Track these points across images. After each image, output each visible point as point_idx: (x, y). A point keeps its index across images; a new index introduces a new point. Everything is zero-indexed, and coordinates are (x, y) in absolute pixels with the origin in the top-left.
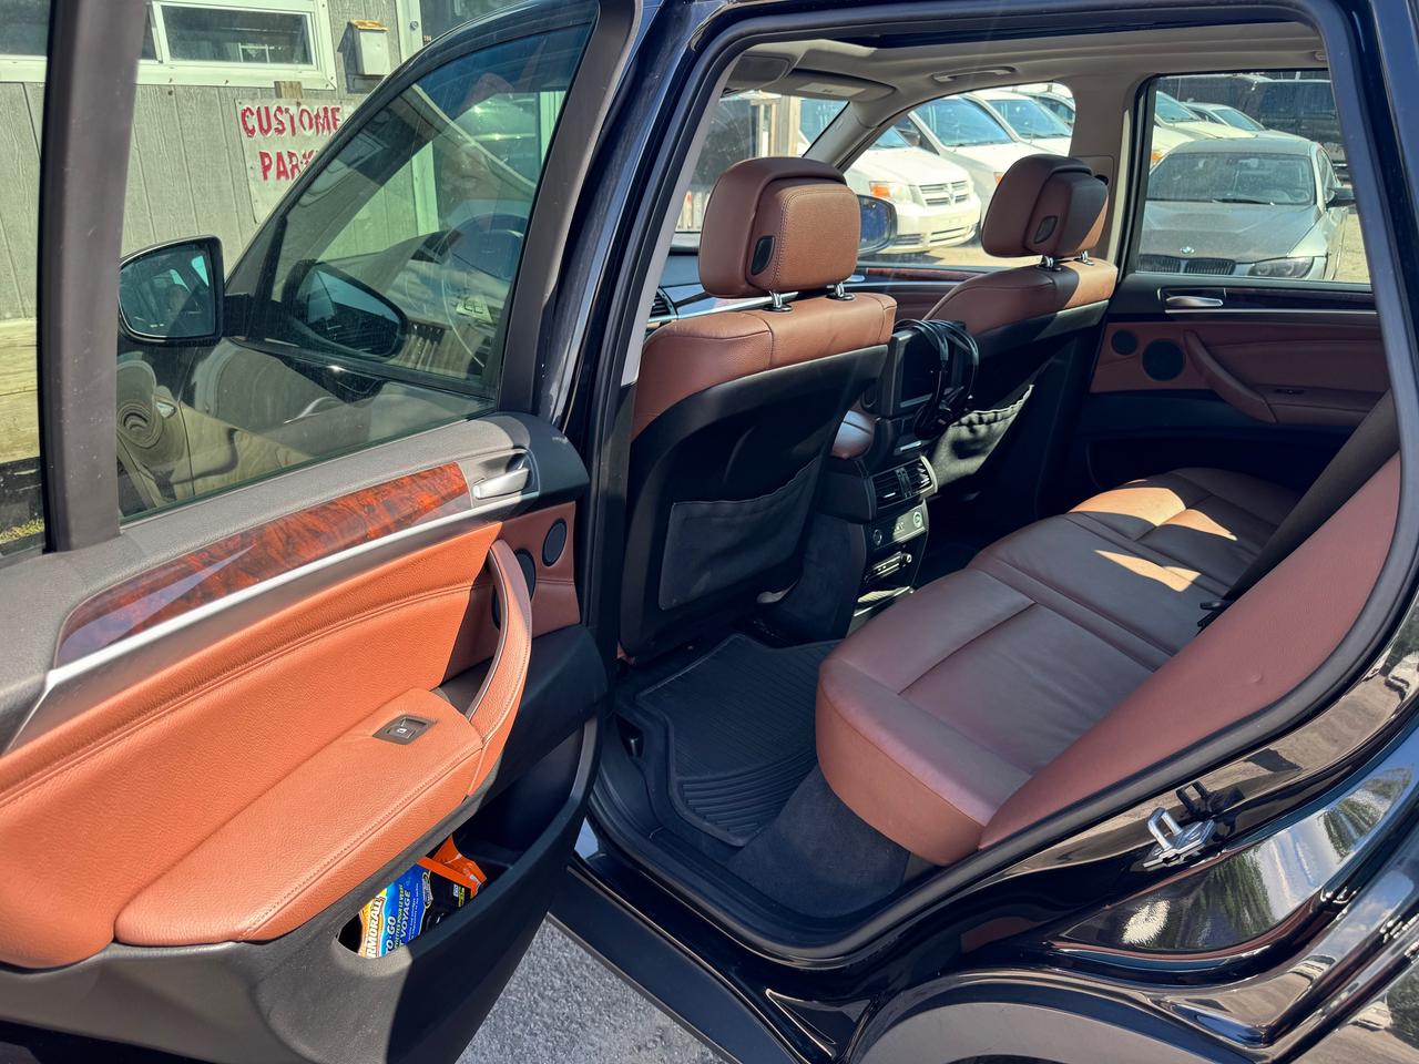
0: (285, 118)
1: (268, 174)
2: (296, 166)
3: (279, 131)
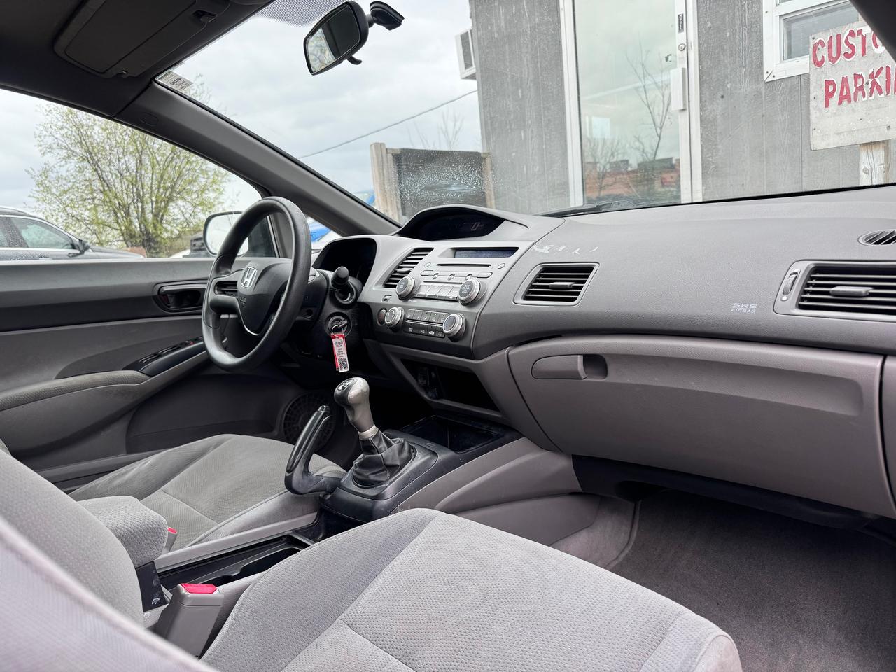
0: (856, 41)
1: (831, 100)
2: (860, 89)
3: (848, 56)
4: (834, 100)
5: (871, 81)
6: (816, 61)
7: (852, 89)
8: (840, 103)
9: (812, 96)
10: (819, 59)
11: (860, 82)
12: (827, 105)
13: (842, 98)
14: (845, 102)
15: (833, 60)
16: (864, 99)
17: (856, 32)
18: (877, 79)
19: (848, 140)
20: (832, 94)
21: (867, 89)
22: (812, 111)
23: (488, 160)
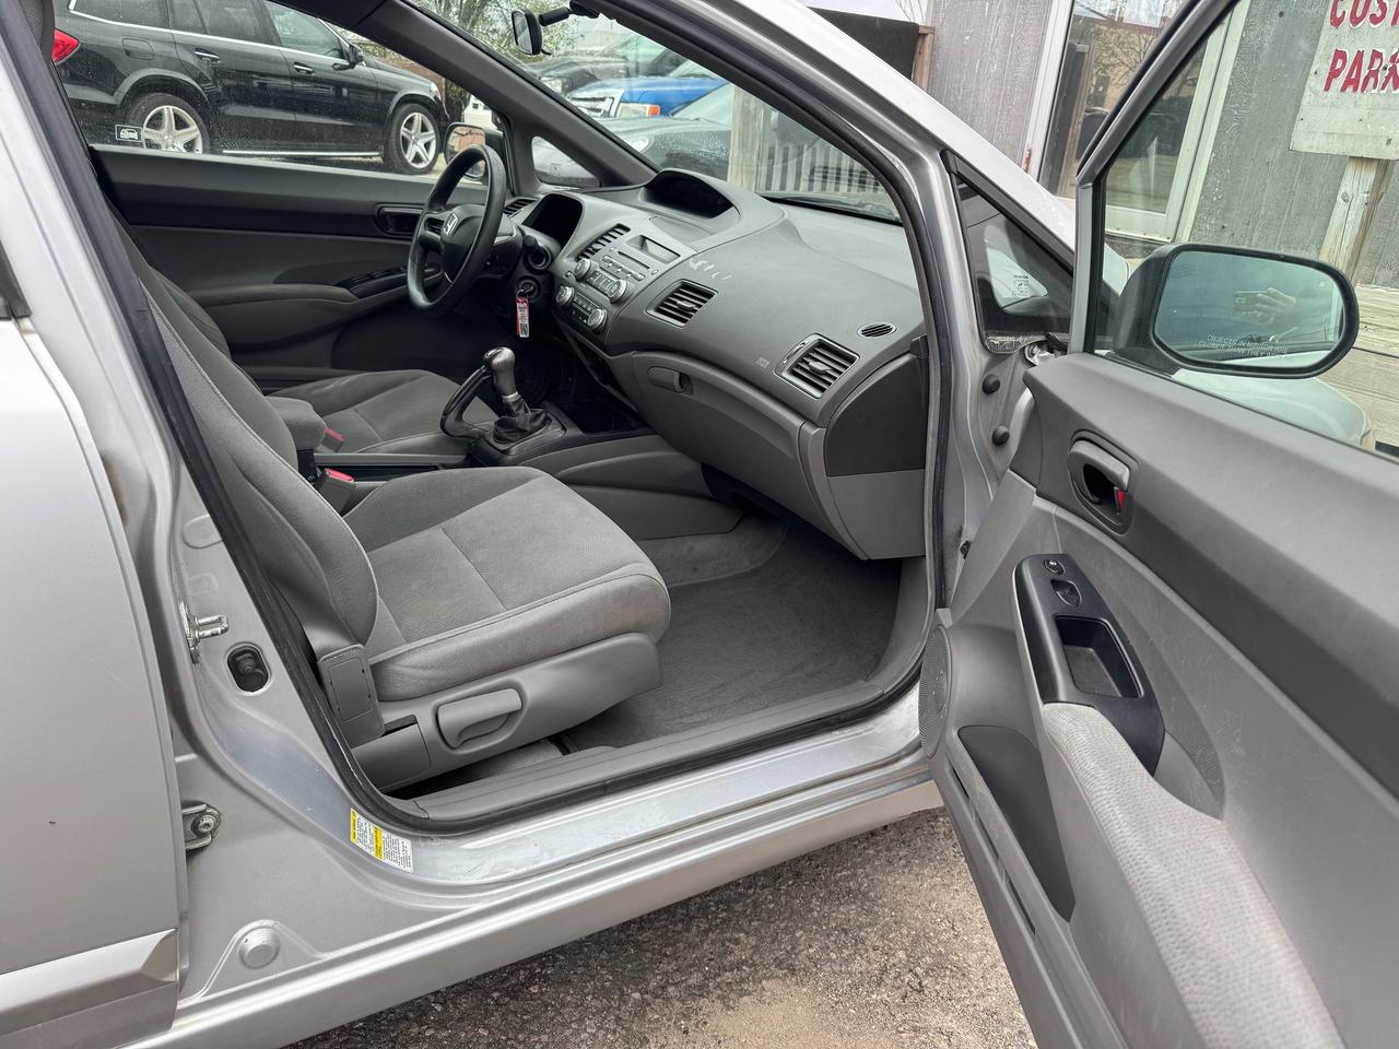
1: (1334, 82)
2: (1374, 74)
3: (1375, 20)
4: (1339, 82)
5: (1390, 65)
6: (1333, 15)
7: (1365, 72)
8: (1344, 89)
9: (1312, 71)
10: (1339, 15)
11: (1377, 63)
12: (1327, 88)
13: (1348, 82)
14: (1350, 89)
15: (1355, 20)
16: (1373, 91)
18: (1397, 66)
19: (1337, 147)
20: (1339, 72)
21: (1381, 77)
22: (1307, 93)
23: (928, 40)
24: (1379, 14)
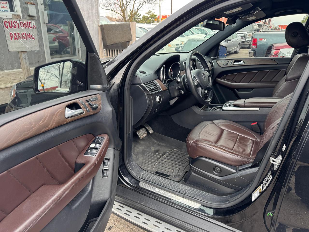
0: (16, 24)
1: (12, 38)
2: (20, 37)
3: (15, 27)
4: (13, 38)
5: (22, 35)
6: (6, 26)
7: (18, 37)
9: (7, 36)
10: (7, 26)
11: (19, 35)
12: (11, 40)
13: (15, 39)
15: (11, 27)
16: (21, 40)
17: (16, 22)
18: (23, 35)
19: (19, 50)
21: (22, 38)
22: (7, 41)
24: (15, 26)
